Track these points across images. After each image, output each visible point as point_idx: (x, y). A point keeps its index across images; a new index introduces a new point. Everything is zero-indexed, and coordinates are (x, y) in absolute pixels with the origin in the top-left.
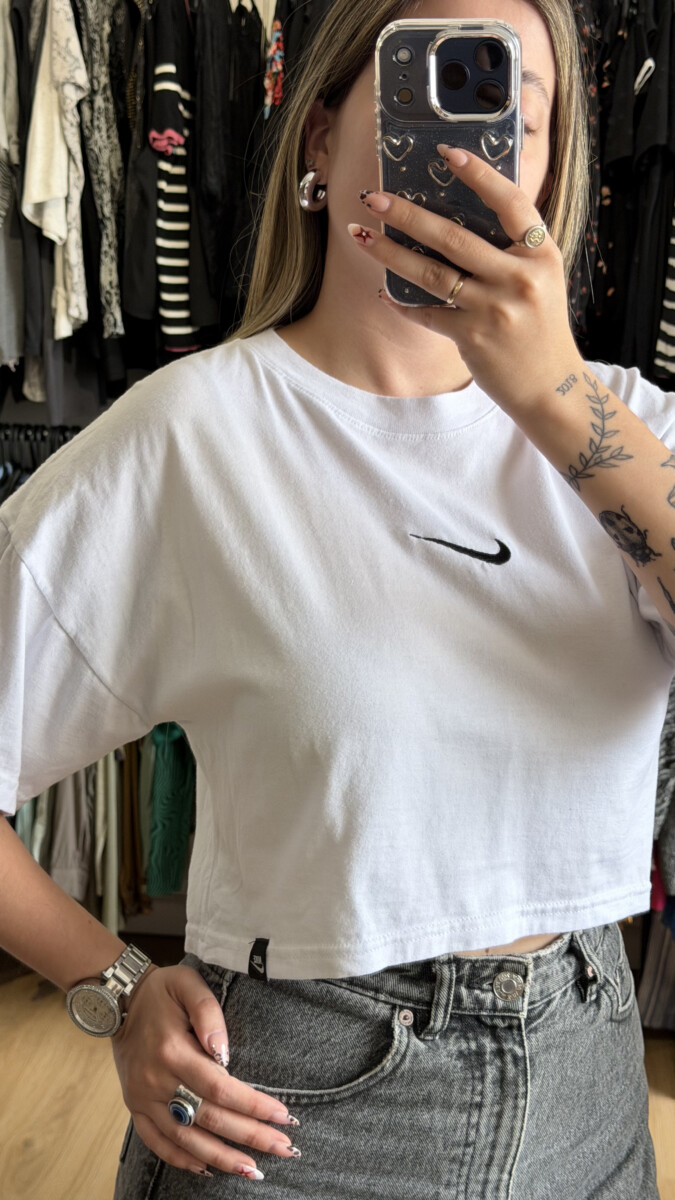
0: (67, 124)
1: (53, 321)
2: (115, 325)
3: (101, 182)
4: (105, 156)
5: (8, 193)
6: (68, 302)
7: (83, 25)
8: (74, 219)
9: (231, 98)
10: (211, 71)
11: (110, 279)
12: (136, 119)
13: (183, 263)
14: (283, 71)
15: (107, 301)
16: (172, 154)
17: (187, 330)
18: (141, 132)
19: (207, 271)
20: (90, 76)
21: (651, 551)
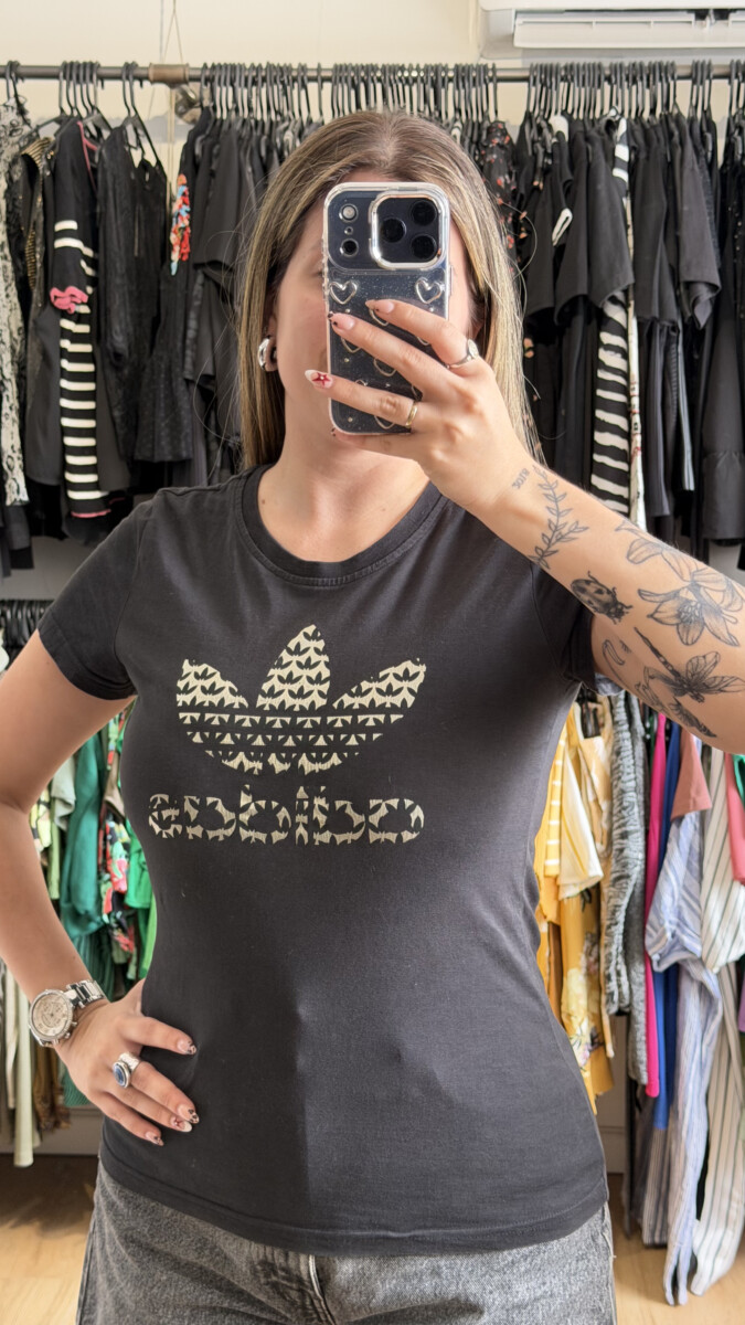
2: (18, 492)
3: (0, 342)
4: (4, 315)
9: (136, 254)
10: (114, 226)
11: (11, 443)
12: (37, 277)
13: (89, 424)
14: (191, 225)
15: (9, 467)
16: (76, 313)
17: (95, 495)
18: (42, 291)
19: (115, 432)
21: (623, 605)
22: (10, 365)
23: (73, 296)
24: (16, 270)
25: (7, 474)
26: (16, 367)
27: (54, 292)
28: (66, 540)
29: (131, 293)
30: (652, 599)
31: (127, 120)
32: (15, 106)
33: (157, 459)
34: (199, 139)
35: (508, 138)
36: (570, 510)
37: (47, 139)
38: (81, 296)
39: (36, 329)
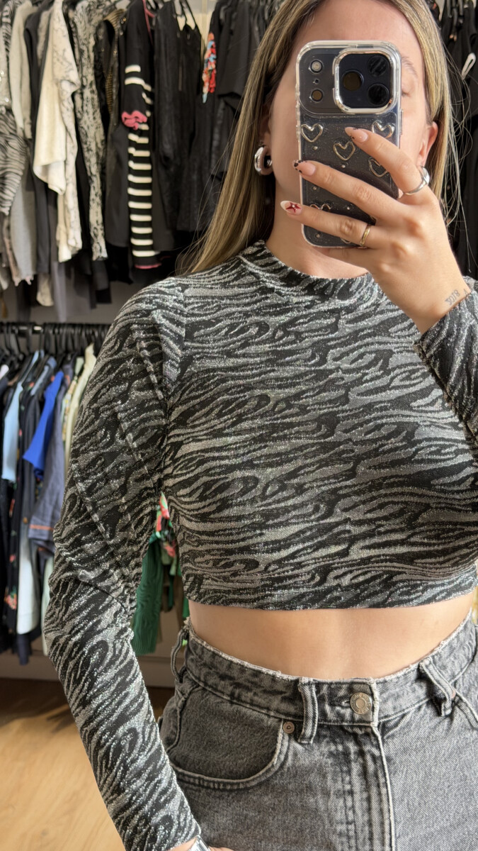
0: (64, 110)
1: (57, 249)
2: (101, 250)
3: (89, 150)
4: (91, 132)
5: (24, 159)
6: (67, 235)
7: (75, 40)
8: (71, 176)
9: (180, 89)
10: (165, 70)
11: (96, 218)
12: (114, 105)
13: (147, 206)
14: (216, 68)
15: (95, 235)
16: (138, 129)
17: (150, 254)
18: (117, 114)
19: (164, 211)
20: (80, 75)
22: (96, 166)
23: (137, 117)
24: (100, 100)
25: (93, 240)
26: (100, 166)
27: (125, 115)
28: (131, 285)
29: (175, 116)
33: (191, 229)
34: (223, 8)
35: (435, 5)
37: (121, 10)
38: (143, 118)
39: (113, 140)
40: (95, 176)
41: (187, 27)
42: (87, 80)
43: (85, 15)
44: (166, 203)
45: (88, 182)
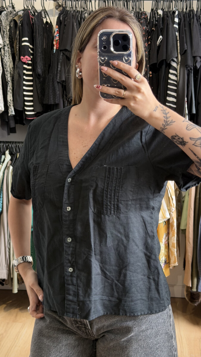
2: (12, 112)
3: (7, 71)
4: (8, 64)
7: (1, 27)
9: (44, 47)
10: (38, 40)
11: (10, 98)
12: (17, 53)
13: (31, 94)
14: (59, 39)
15: (9, 105)
16: (28, 63)
17: (32, 113)
18: (19, 57)
19: (38, 96)
20: (3, 41)
21: (185, 142)
22: (10, 77)
23: (27, 58)
24: (12, 51)
25: (9, 107)
26: (11, 78)
27: (22, 57)
28: (25, 125)
29: (43, 58)
30: (194, 140)
31: (42, 10)
32: (12, 6)
33: (49, 103)
34: (62, 15)
35: (146, 16)
36: (170, 116)
37: (20, 15)
38: (29, 58)
39: (17, 67)
40: (10, 81)
41: (47, 22)
42: (6, 43)
43: (5, 17)
44: (39, 93)
45: (7, 83)
